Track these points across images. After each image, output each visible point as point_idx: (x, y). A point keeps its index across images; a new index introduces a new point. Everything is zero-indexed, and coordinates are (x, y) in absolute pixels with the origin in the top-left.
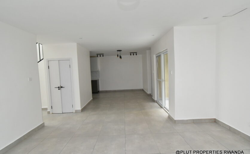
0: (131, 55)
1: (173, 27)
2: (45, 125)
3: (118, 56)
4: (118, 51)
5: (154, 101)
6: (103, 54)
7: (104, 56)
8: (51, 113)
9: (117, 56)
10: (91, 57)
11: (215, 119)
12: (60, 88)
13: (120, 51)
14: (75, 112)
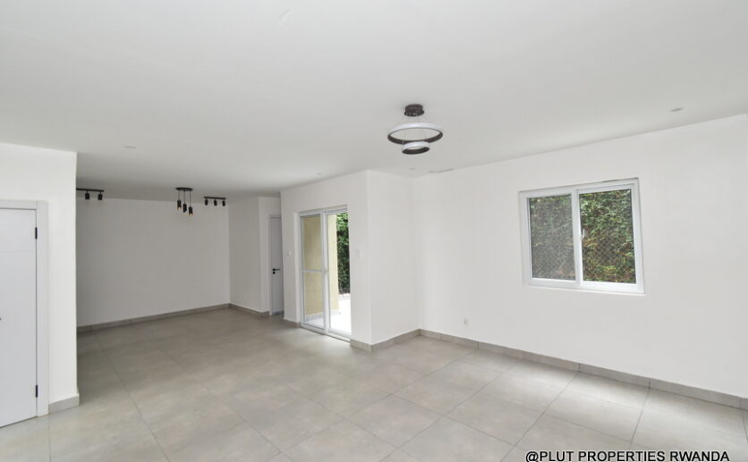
0: (206, 203)
5: (294, 325)
11: (419, 330)
14: (50, 414)
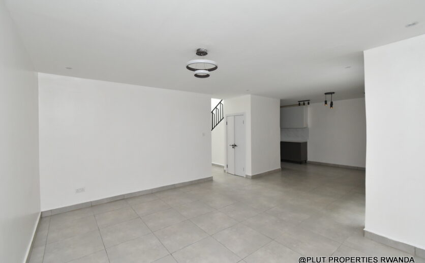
1: (363, 52)
2: (214, 179)
3: (326, 102)
4: (326, 94)
6: (309, 100)
7: (310, 104)
8: (226, 172)
9: (324, 103)
10: (281, 107)
12: (234, 146)
13: (331, 93)
